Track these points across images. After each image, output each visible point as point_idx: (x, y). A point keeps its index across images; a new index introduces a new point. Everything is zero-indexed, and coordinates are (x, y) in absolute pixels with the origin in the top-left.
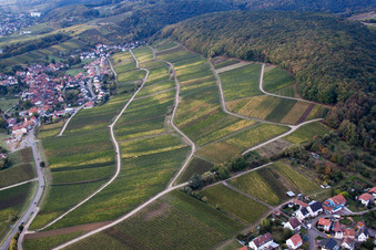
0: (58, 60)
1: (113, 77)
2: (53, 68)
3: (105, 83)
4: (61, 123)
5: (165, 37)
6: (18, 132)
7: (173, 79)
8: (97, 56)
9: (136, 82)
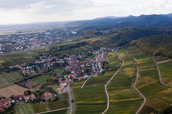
0: (83, 53)
1: (107, 63)
2: (81, 57)
3: (104, 65)
4: (82, 82)
5: (132, 45)
6: (63, 85)
7: (136, 65)
8: (101, 52)
9: (118, 66)
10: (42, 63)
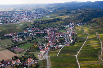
0: (57, 27)
1: (76, 35)
2: (56, 29)
3: (73, 37)
4: (58, 51)
5: (93, 22)
6: (43, 52)
7: (99, 39)
8: (70, 26)
9: (84, 38)
10: (28, 33)
